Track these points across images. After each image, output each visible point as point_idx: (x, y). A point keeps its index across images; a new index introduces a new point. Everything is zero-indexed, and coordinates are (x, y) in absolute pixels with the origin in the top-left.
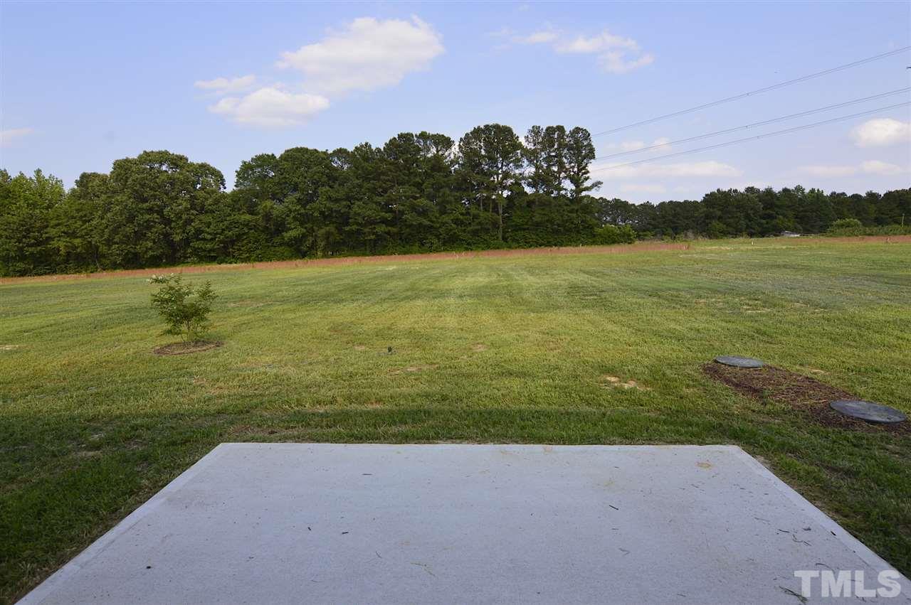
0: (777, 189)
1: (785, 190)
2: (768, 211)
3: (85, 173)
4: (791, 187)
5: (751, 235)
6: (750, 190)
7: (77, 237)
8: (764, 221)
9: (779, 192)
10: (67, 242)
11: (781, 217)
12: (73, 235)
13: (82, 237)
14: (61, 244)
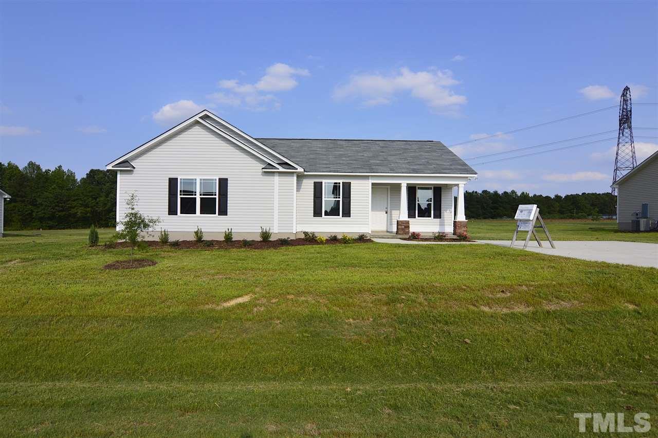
0: (500, 192)
1: (505, 193)
2: (495, 205)
3: (92, 169)
4: (509, 191)
5: (485, 218)
6: (485, 192)
7: (89, 207)
8: (492, 211)
9: (502, 194)
10: (82, 210)
11: (501, 208)
12: (87, 206)
13: (92, 207)
14: (79, 211)
